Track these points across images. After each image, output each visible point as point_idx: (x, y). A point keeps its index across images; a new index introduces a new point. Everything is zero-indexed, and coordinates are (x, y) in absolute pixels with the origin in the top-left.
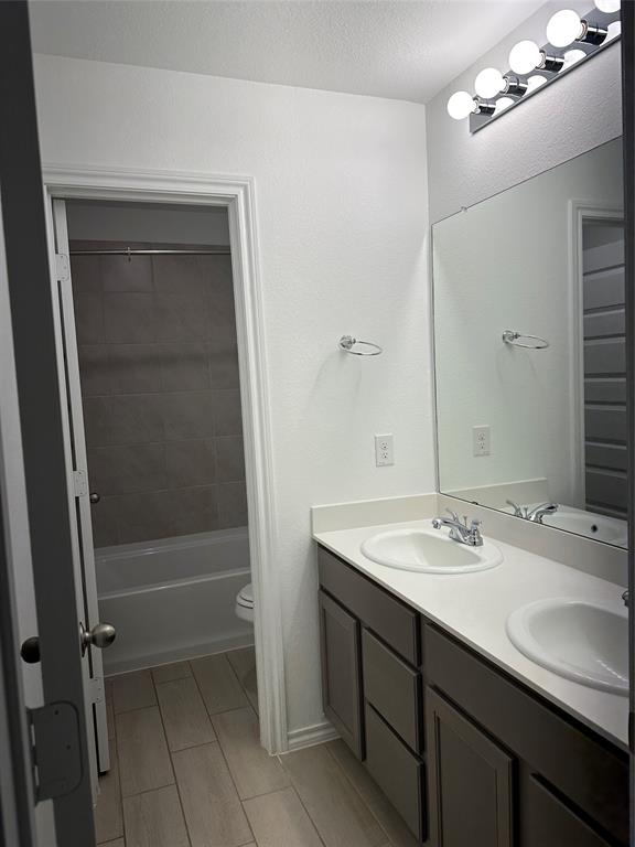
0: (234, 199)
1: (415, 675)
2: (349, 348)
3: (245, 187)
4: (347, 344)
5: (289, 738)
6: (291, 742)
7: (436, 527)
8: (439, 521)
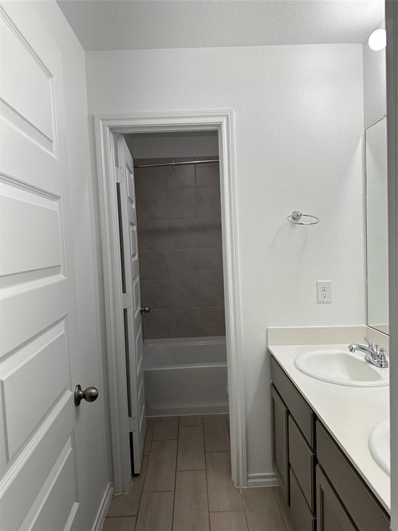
0: (219, 125)
1: (312, 454)
2: (298, 220)
3: (227, 116)
4: (296, 217)
5: (248, 478)
6: (250, 481)
7: (351, 350)
8: (354, 346)
